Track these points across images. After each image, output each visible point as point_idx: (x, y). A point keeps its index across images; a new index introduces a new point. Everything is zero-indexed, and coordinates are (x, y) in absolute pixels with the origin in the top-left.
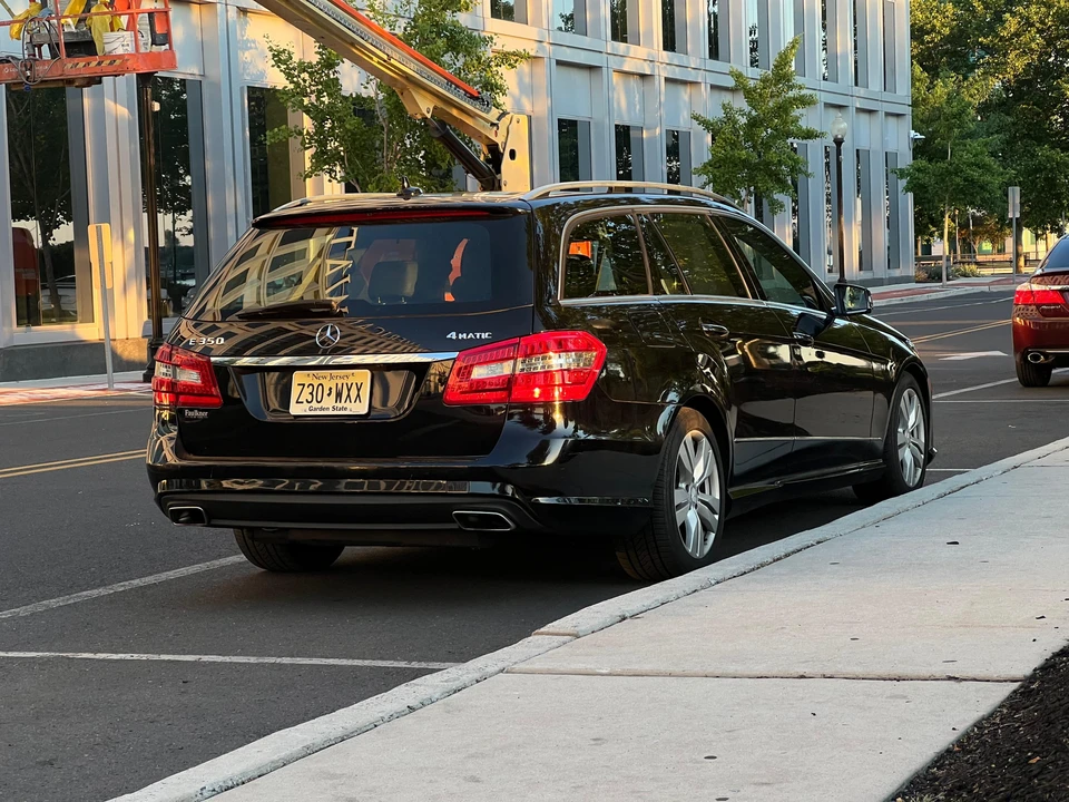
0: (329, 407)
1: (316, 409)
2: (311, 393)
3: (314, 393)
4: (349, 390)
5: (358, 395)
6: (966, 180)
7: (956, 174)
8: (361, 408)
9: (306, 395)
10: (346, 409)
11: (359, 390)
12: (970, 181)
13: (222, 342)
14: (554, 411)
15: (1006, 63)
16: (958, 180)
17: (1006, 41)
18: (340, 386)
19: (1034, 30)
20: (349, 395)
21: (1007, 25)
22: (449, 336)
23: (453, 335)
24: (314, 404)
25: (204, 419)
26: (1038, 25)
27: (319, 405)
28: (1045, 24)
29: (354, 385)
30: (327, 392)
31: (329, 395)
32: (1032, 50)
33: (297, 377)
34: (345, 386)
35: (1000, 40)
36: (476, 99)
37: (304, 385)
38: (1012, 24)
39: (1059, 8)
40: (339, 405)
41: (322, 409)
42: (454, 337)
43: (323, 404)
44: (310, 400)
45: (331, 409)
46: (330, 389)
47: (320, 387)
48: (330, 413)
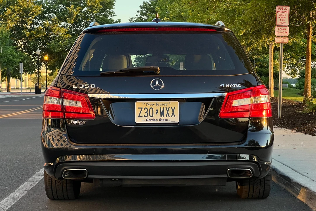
0: (157, 119)
1: (150, 120)
2: (147, 112)
3: (148, 112)
4: (168, 111)
5: (173, 113)
8: (176, 119)
9: (143, 113)
10: (167, 120)
11: (173, 111)
13: (94, 87)
18: (162, 109)
20: (168, 113)
22: (221, 86)
23: (223, 85)
24: (149, 118)
25: (83, 125)
27: (152, 118)
29: (170, 109)
30: (155, 111)
31: (157, 113)
33: (137, 104)
34: (165, 109)
37: (142, 108)
40: (162, 118)
41: (153, 120)
42: (224, 86)
43: (154, 118)
44: (146, 116)
45: (159, 120)
46: (157, 110)
47: (151, 109)
48: (158, 122)
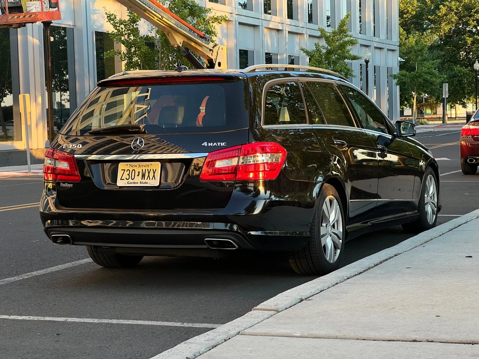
0: (138, 182)
1: (131, 183)
2: (129, 175)
4: (149, 173)
5: (154, 176)
6: (424, 80)
7: (420, 77)
8: (155, 183)
9: (126, 176)
10: (147, 183)
11: (154, 173)
12: (426, 80)
13: (81, 147)
14: (259, 185)
15: (440, 28)
16: (420, 80)
17: (441, 17)
18: (144, 171)
19: (453, 13)
20: (149, 176)
21: (441, 10)
22: (203, 144)
23: (205, 144)
24: (130, 180)
25: (71, 188)
26: (455, 10)
27: (133, 181)
28: (458, 10)
29: (152, 170)
31: (138, 175)
32: (452, 22)
33: (121, 166)
34: (147, 170)
35: (438, 18)
36: (203, 38)
37: (125, 170)
38: (443, 10)
39: (465, 3)
40: (143, 181)
41: (134, 183)
42: (206, 145)
43: (135, 181)
44: (128, 178)
45: (139, 183)
46: (139, 172)
47: (133, 171)
48: (139, 185)
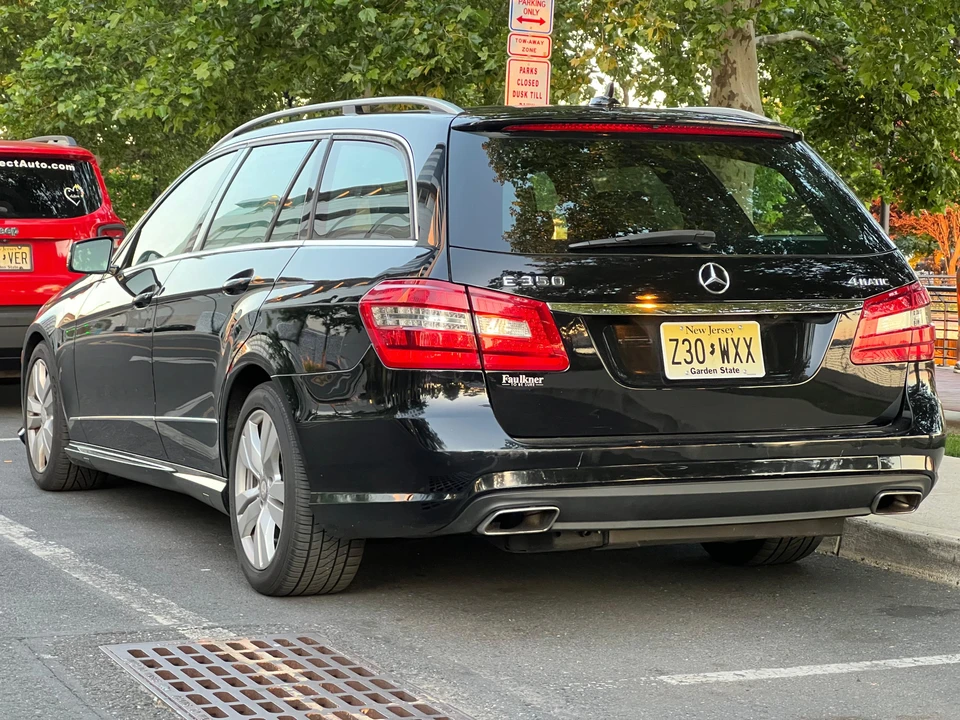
0: (714, 368)
1: (699, 372)
2: (689, 351)
3: (693, 351)
4: (736, 347)
5: (749, 353)
8: (756, 369)
9: (682, 355)
10: (737, 370)
11: (749, 347)
18: (723, 342)
20: (737, 354)
24: (696, 365)
25: (535, 389)
27: (703, 367)
29: (742, 341)
30: (708, 349)
31: (712, 353)
33: (666, 331)
34: (730, 341)
37: (677, 340)
40: (731, 365)
41: (708, 371)
43: (707, 365)
44: (689, 360)
45: (719, 371)
46: (712, 346)
47: (699, 343)
48: (719, 375)
